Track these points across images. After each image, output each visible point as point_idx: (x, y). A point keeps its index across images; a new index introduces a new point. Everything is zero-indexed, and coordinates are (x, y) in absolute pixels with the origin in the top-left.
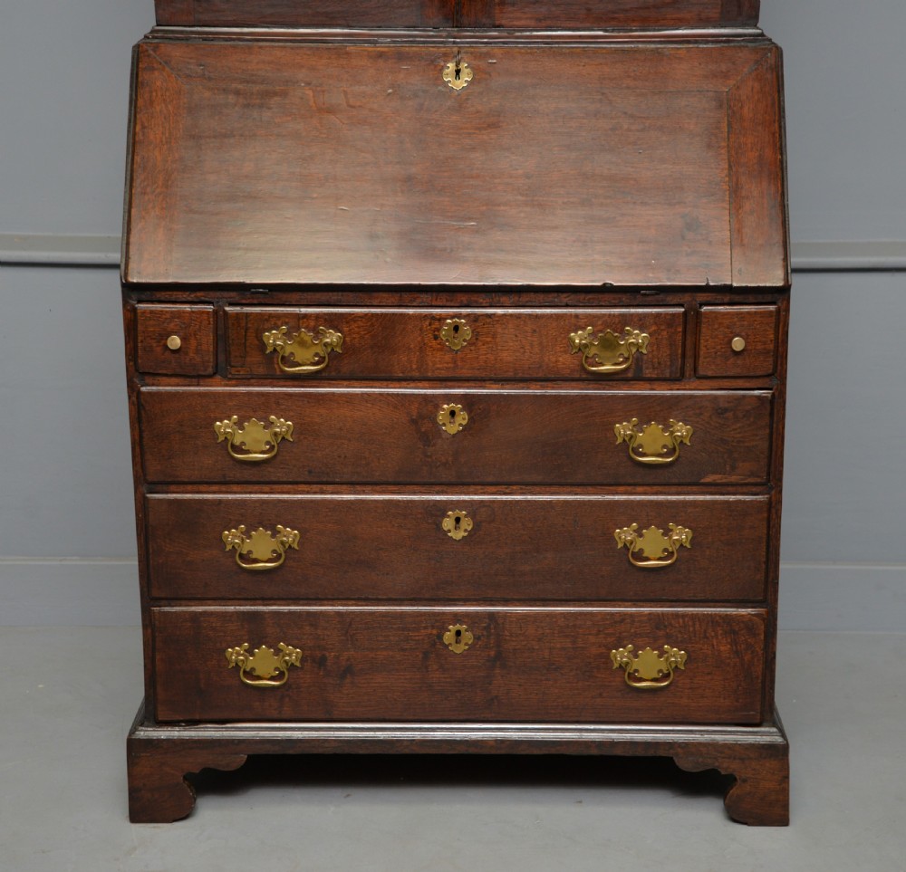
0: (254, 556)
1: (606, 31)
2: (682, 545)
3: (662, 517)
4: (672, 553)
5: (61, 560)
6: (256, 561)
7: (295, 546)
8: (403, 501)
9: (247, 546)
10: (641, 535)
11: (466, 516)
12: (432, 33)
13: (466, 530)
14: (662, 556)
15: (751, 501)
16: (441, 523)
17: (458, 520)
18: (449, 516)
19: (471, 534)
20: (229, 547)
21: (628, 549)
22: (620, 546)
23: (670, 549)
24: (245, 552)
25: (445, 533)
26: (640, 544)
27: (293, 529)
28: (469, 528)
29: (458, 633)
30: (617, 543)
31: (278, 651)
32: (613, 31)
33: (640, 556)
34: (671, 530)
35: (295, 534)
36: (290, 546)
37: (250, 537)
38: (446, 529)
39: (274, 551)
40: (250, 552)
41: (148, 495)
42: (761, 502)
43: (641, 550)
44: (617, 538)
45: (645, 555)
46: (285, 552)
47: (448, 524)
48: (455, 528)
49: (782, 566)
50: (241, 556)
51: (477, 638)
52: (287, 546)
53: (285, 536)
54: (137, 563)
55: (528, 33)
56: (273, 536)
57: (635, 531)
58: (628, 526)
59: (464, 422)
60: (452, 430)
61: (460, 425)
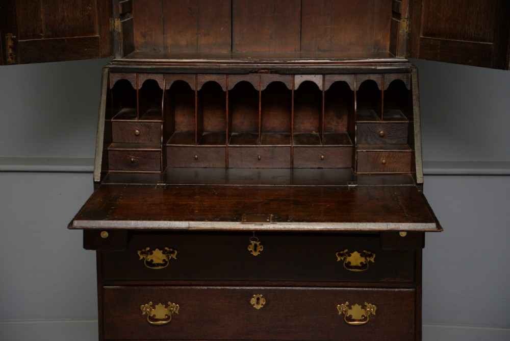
0: (156, 317)
1: (331, 60)
2: (371, 313)
3: (361, 299)
4: (367, 317)
5: (62, 320)
6: (158, 320)
7: (177, 312)
8: (231, 289)
9: (153, 312)
10: (350, 308)
11: (262, 297)
12: (247, 61)
13: (262, 305)
14: (361, 319)
15: (406, 291)
16: (250, 300)
17: (258, 299)
18: (254, 297)
19: (265, 306)
20: (144, 313)
21: (344, 315)
22: (340, 313)
23: (366, 316)
24: (152, 316)
25: (252, 306)
26: (350, 312)
27: (176, 304)
28: (264, 303)
30: (338, 312)
32: (335, 60)
33: (350, 319)
34: (366, 306)
35: (177, 307)
36: (174, 312)
37: (154, 308)
38: (252, 304)
39: (166, 315)
40: (154, 316)
41: (105, 287)
42: (411, 292)
43: (351, 316)
44: (338, 309)
45: (353, 318)
46: (172, 315)
47: (253, 301)
48: (257, 304)
49: (423, 325)
50: (150, 317)
52: (173, 312)
53: (172, 307)
54: (97, 321)
55: (293, 61)
56: (166, 307)
57: (347, 306)
58: (344, 303)
59: (261, 250)
60: (255, 254)
61: (259, 251)
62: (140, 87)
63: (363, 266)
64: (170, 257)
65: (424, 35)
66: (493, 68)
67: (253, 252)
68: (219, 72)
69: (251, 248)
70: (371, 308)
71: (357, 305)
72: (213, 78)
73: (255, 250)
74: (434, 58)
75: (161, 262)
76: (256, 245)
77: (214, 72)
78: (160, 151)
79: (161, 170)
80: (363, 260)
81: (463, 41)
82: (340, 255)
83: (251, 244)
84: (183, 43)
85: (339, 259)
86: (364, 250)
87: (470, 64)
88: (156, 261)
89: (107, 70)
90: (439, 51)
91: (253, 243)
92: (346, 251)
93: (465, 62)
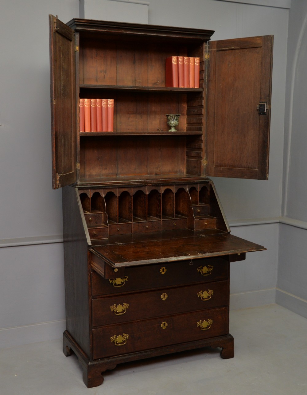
7: (128, 308)
9: (116, 309)
11: (166, 294)
13: (166, 298)
17: (164, 295)
18: (162, 295)
20: (112, 310)
22: (199, 297)
27: (127, 303)
29: (164, 324)
31: (123, 336)
34: (209, 291)
35: (127, 305)
38: (162, 298)
39: (123, 310)
40: (117, 311)
41: (92, 300)
42: (226, 281)
43: (203, 297)
44: (198, 295)
46: (126, 310)
48: (164, 298)
51: (168, 324)
52: (126, 308)
53: (125, 305)
56: (122, 306)
58: (200, 291)
59: (166, 271)
60: (163, 273)
61: (165, 272)
62: (91, 196)
63: (208, 273)
64: (125, 280)
65: (215, 166)
66: (259, 179)
67: (162, 272)
68: (126, 187)
69: (161, 271)
70: (211, 292)
71: (205, 291)
72: (126, 190)
73: (163, 271)
74: (224, 176)
75: (121, 283)
76: (163, 269)
77: (127, 187)
78: (107, 228)
79: (108, 237)
80: (208, 270)
81: (239, 168)
82: (199, 269)
83: (161, 269)
84: (94, 173)
85: (198, 270)
86: (208, 265)
87: (245, 178)
88: (117, 283)
89: (77, 189)
90: (226, 173)
91: (162, 268)
92: (201, 266)
93: (242, 177)
